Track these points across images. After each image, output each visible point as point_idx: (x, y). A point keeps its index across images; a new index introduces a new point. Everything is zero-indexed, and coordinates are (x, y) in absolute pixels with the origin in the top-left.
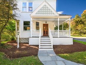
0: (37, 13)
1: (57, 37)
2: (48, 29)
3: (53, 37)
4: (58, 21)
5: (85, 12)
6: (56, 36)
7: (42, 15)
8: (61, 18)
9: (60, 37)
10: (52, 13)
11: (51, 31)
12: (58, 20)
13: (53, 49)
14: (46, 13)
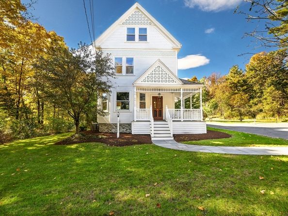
0: (144, 81)
1: (180, 121)
2: (162, 107)
3: (173, 121)
4: (182, 94)
5: (254, 58)
6: (178, 120)
7: (154, 83)
8: (185, 88)
9: (184, 121)
10: (171, 80)
11: (168, 110)
12: (182, 92)
13: (173, 138)
14: (157, 79)
